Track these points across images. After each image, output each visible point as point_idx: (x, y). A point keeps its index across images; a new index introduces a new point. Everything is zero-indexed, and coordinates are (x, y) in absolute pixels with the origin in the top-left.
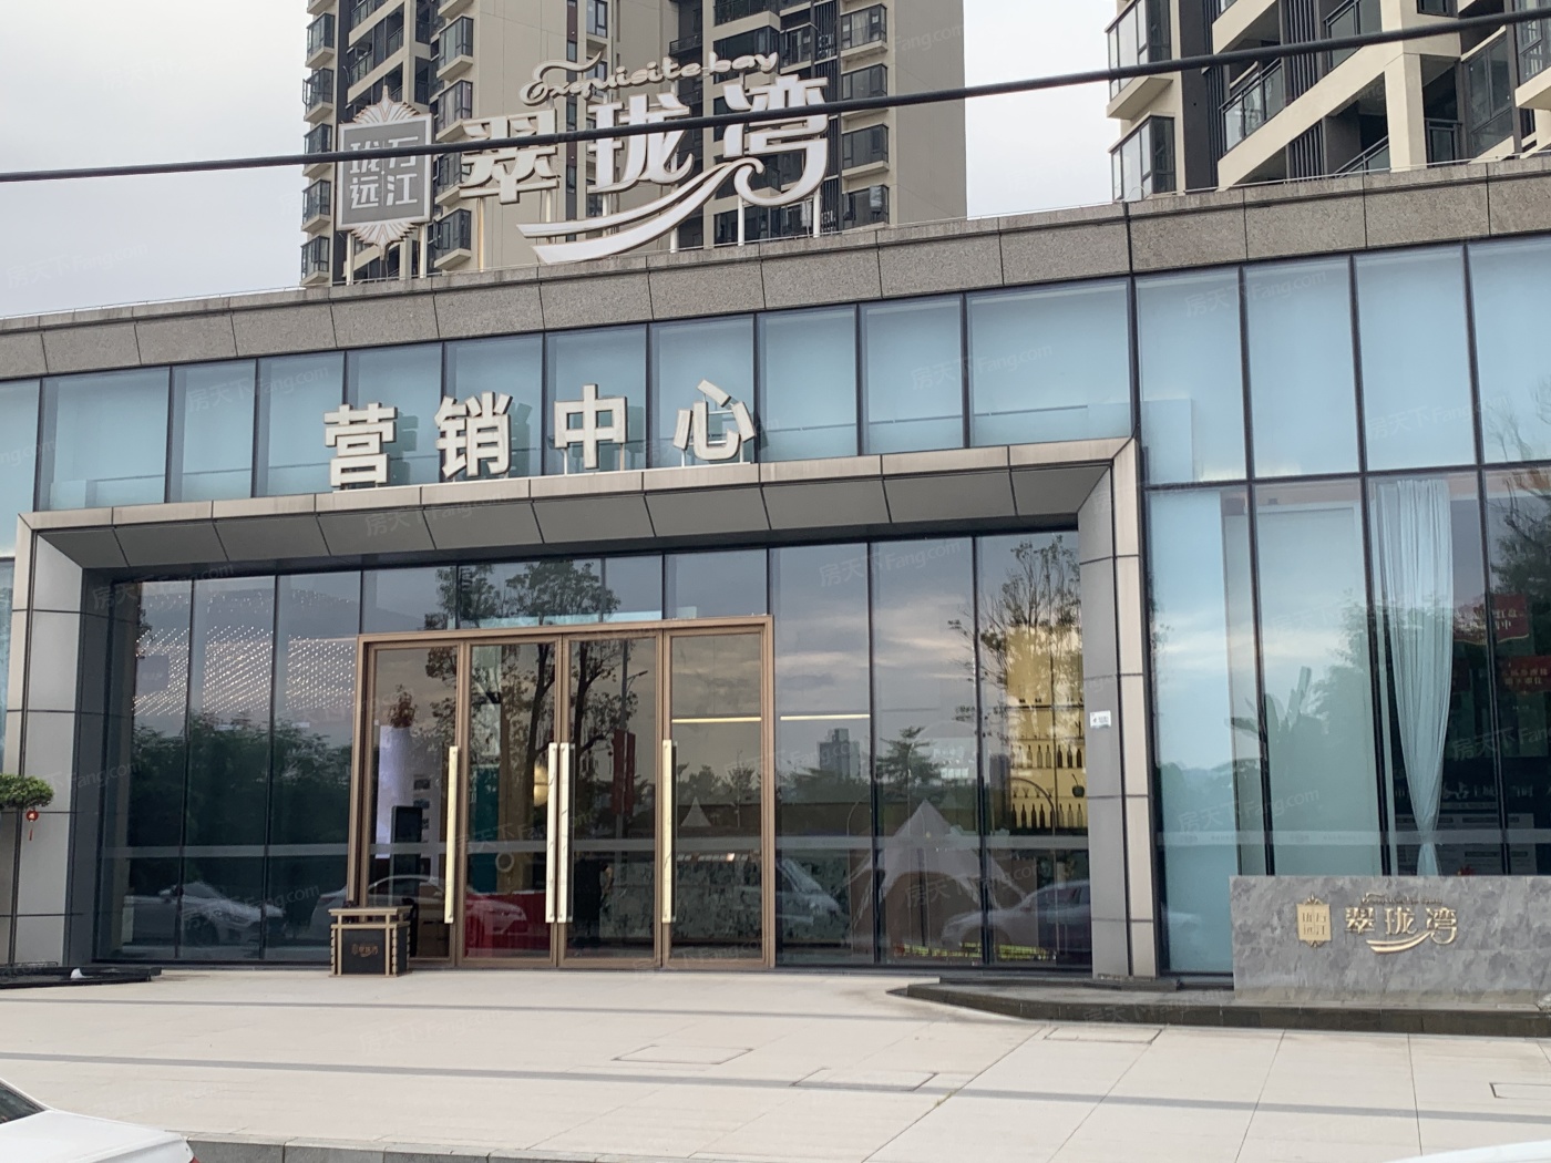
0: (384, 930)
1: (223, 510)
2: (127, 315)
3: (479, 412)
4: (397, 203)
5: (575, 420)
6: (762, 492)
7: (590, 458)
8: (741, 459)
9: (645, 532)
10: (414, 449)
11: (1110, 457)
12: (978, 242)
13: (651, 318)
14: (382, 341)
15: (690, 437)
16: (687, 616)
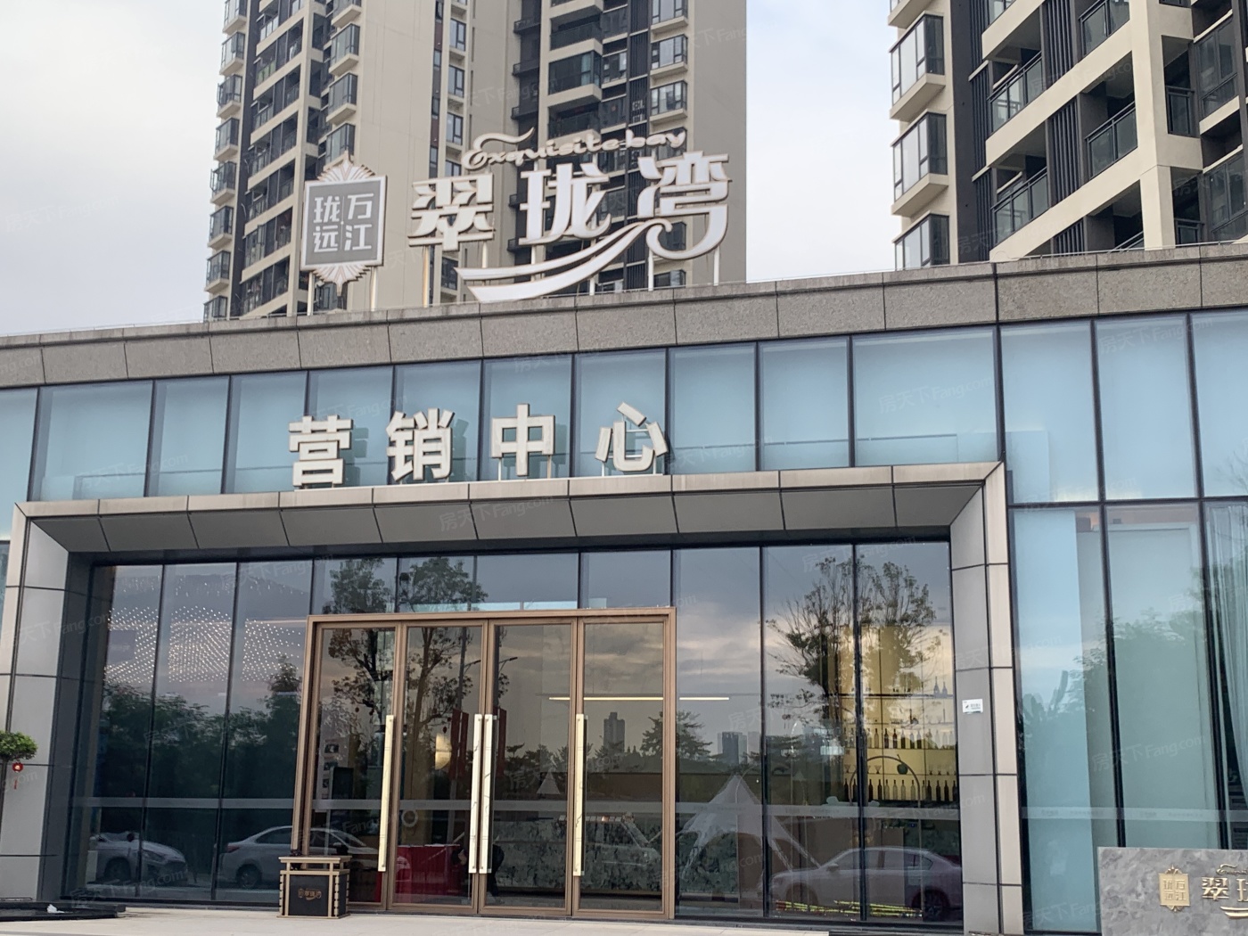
0: (328, 876)
1: (197, 503)
2: (119, 335)
3: (425, 425)
4: (354, 248)
5: (509, 435)
6: (673, 499)
7: (521, 466)
8: (654, 471)
9: (567, 532)
10: (364, 456)
11: (982, 478)
12: (865, 293)
13: (576, 349)
14: (341, 363)
15: (610, 452)
16: (598, 606)
